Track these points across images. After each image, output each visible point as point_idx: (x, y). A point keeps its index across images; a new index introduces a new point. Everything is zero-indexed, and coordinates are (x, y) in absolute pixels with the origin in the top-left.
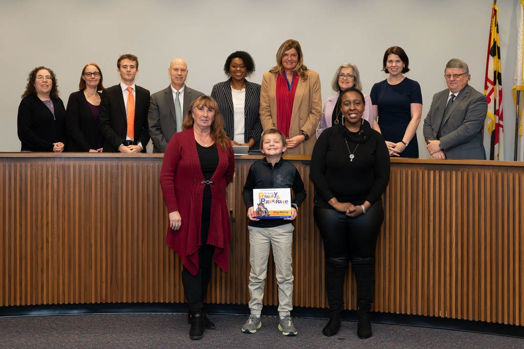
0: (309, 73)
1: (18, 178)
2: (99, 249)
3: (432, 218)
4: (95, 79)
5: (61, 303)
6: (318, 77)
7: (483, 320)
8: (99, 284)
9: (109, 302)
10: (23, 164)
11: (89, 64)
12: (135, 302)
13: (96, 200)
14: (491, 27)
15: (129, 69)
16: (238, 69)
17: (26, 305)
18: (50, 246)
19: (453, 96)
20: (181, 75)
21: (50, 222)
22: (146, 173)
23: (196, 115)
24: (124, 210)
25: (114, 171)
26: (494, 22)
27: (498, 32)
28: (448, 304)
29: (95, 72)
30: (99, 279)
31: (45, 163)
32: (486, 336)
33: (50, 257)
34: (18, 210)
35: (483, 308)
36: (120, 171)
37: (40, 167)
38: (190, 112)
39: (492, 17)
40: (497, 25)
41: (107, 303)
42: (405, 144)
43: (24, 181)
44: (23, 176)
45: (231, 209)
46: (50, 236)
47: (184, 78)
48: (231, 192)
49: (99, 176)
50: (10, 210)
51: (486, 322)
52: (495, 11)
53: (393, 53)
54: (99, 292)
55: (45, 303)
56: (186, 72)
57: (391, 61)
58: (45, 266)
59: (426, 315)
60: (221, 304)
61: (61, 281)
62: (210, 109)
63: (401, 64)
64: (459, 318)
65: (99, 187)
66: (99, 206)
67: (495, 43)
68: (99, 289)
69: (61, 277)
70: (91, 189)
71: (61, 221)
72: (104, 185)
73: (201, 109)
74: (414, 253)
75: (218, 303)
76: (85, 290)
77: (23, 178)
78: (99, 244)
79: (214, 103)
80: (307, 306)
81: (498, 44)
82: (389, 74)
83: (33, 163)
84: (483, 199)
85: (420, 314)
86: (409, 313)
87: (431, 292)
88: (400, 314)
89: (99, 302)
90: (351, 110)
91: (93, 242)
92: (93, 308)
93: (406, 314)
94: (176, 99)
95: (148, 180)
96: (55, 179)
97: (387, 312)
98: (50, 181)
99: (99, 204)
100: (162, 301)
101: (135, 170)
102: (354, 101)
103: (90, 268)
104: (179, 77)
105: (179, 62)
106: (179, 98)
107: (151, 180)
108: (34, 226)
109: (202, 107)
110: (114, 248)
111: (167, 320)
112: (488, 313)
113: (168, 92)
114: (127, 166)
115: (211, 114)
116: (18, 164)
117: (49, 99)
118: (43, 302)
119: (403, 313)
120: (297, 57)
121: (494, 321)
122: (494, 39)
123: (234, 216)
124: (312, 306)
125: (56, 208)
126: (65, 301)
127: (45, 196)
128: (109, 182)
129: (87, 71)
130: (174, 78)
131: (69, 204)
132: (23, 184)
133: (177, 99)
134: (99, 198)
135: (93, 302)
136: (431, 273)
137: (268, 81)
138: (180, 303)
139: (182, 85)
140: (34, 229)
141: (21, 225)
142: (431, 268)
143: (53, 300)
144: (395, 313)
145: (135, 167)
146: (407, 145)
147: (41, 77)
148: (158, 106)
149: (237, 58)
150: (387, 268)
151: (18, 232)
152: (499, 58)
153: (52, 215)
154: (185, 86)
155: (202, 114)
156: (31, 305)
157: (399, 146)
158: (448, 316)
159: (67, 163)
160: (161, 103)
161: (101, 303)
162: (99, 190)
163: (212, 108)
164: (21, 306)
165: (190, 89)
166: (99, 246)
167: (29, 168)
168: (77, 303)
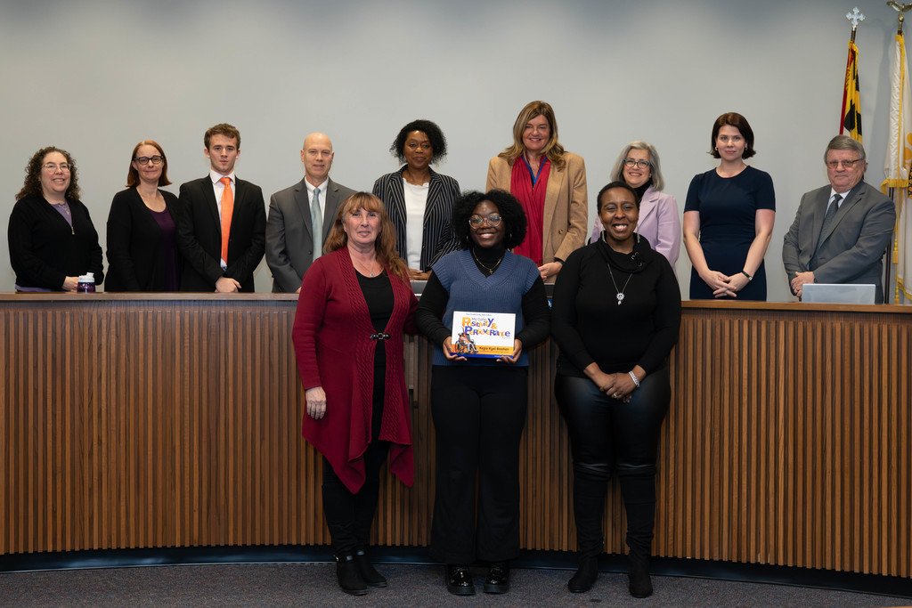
0: (567, 158)
1: (49, 335)
2: (187, 456)
3: (745, 399)
4: (154, 169)
5: (123, 547)
6: (583, 164)
7: (828, 567)
8: (187, 514)
9: (205, 544)
10: (58, 313)
11: (143, 143)
12: (249, 544)
13: (182, 372)
14: (846, 80)
15: (224, 152)
16: (419, 149)
17: (64, 551)
18: (104, 450)
19: (838, 198)
20: (321, 161)
21: (104, 410)
22: (267, 326)
23: (348, 225)
24: (231, 389)
25: (213, 323)
26: (851, 73)
27: (857, 89)
28: (772, 542)
29: (154, 156)
30: (187, 505)
31: (95, 311)
32: (833, 593)
33: (104, 469)
34: (49, 390)
35: (828, 548)
36: (222, 323)
37: (86, 318)
38: (339, 222)
39: (849, 64)
40: (856, 77)
41: (200, 547)
42: (748, 276)
43: (59, 341)
44: (59, 331)
45: (411, 387)
46: (104, 433)
47: (327, 166)
48: (412, 359)
49: (187, 332)
50: (36, 391)
51: (833, 570)
52: (853, 53)
53: (728, 123)
54: (187, 528)
55: (96, 547)
56: (330, 156)
57: (725, 138)
58: (96, 485)
59: (735, 560)
60: (394, 545)
61: (123, 509)
62: (371, 212)
63: (740, 144)
64: (790, 564)
65: (187, 350)
66: (187, 383)
67: (853, 107)
68: (187, 522)
69: (123, 503)
70: (173, 354)
71: (122, 408)
72: (196, 346)
73: (357, 214)
74: (716, 456)
75: (389, 543)
76: (165, 524)
77: (59, 336)
78: (187, 446)
79: (376, 203)
80: (538, 549)
81: (858, 109)
82: (720, 160)
83: (75, 310)
84: (829, 367)
85: (725, 558)
86: (707, 558)
87: (744, 522)
88: (693, 559)
89: (187, 545)
90: (617, 218)
91: (177, 443)
92: (176, 555)
93: (702, 560)
94: (313, 201)
95: (271, 338)
96: (113, 339)
97: (671, 556)
98: (104, 340)
99: (187, 378)
100: (294, 543)
101: (249, 322)
102: (622, 204)
103: (173, 487)
104: (320, 163)
105: (318, 138)
106: (318, 201)
107: (276, 338)
108: (77, 418)
109: (358, 211)
110: (213, 453)
111: (304, 573)
112: (838, 555)
113: (301, 190)
114: (235, 315)
115: (374, 221)
116: (50, 313)
117: (62, 202)
118: (93, 546)
119: (698, 557)
120: (548, 130)
121: (847, 569)
122: (851, 101)
123: (416, 399)
124: (547, 548)
125: (113, 386)
126: (129, 543)
127: (95, 366)
128: (205, 342)
129: (140, 155)
130: (310, 166)
131: (136, 380)
132: (59, 347)
133: (316, 201)
134: (187, 370)
135: (178, 545)
136: (744, 490)
137: (497, 171)
138: (324, 545)
139: (325, 177)
140: (77, 422)
141: (54, 415)
142: (744, 482)
143: (110, 541)
144: (684, 558)
145: (249, 317)
146: (751, 279)
147: (52, 165)
148: (281, 213)
149: (417, 132)
150: (672, 484)
151: (50, 427)
152: (860, 132)
153: (107, 398)
154: (330, 179)
155: (359, 222)
156: (73, 551)
157: (737, 280)
158: (771, 561)
159: (132, 310)
160: (288, 207)
161: (191, 546)
162: (187, 355)
163: (374, 211)
164: (54, 552)
165: (338, 185)
166: (187, 450)
167: (68, 319)
168: (150, 546)
